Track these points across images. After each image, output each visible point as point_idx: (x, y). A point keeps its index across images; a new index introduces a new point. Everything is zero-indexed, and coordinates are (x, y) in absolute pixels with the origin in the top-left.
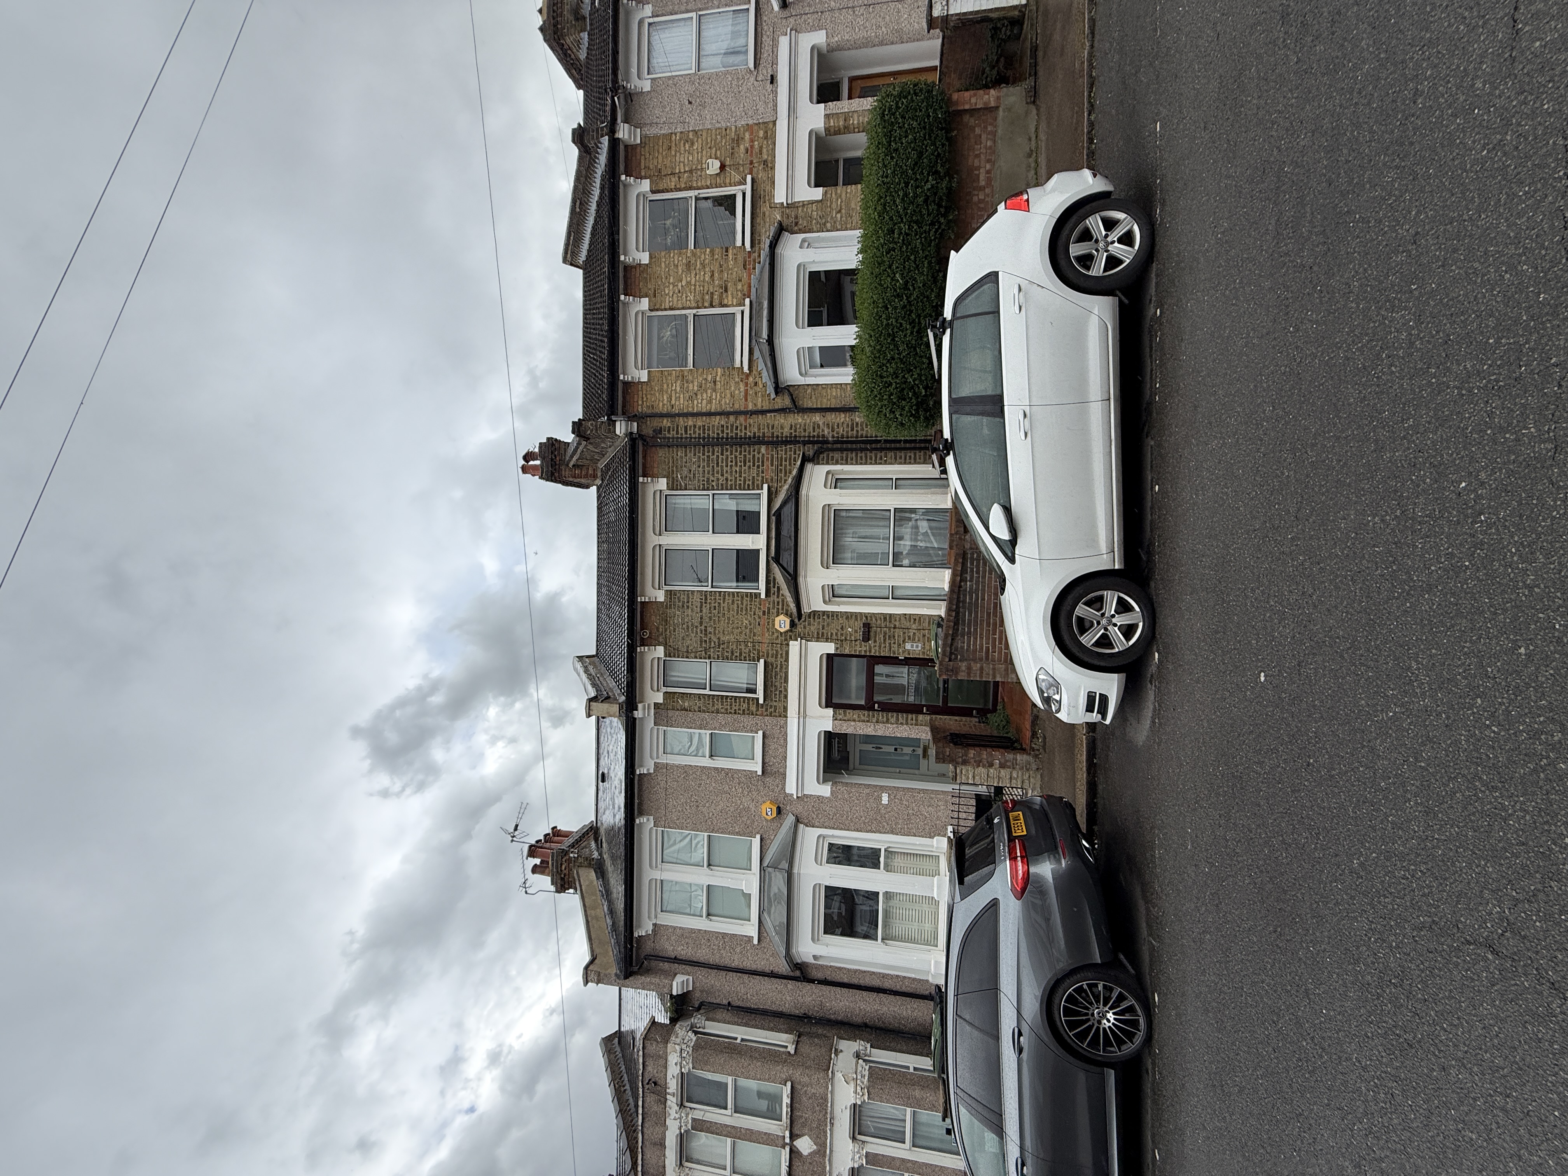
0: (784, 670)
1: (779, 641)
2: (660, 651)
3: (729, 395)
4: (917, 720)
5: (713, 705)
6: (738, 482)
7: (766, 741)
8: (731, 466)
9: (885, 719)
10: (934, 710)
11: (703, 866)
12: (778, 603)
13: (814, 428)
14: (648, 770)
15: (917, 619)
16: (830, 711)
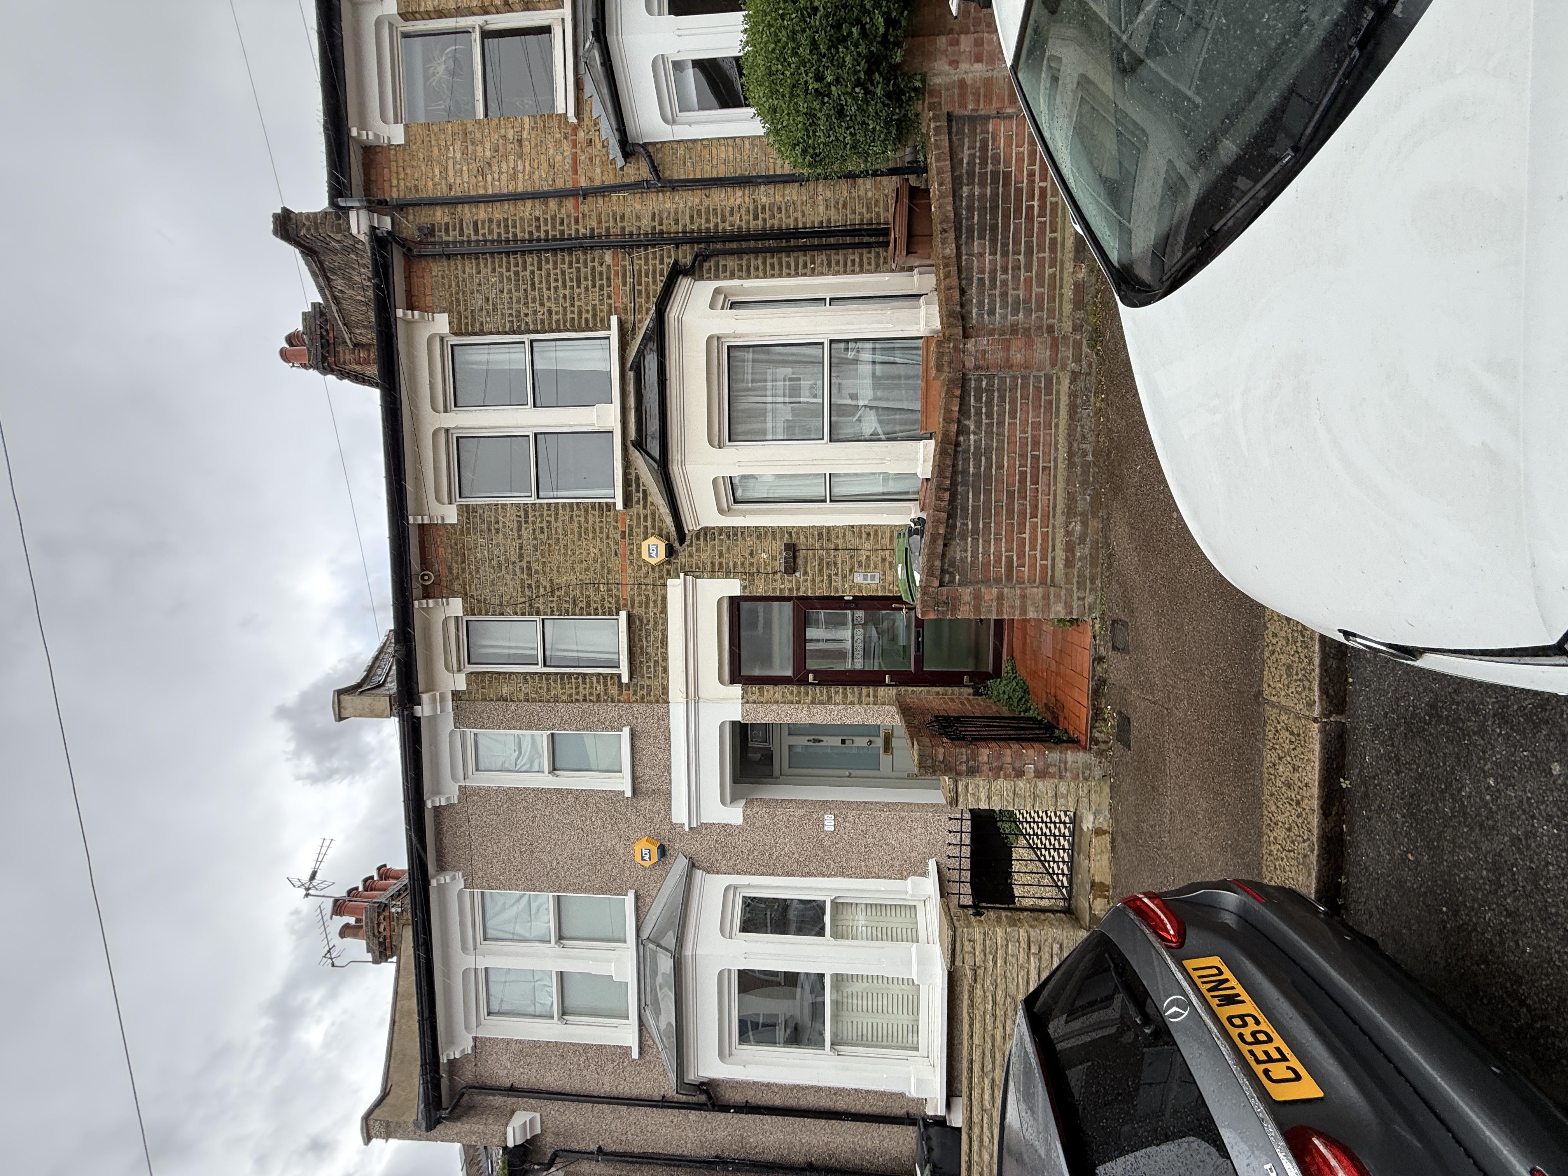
0: (660, 627)
1: (650, 581)
2: (456, 606)
3: (545, 165)
4: (875, 696)
5: (548, 690)
6: (569, 316)
7: (638, 743)
8: (556, 288)
9: (825, 698)
10: (902, 679)
11: (549, 942)
12: (646, 516)
13: (692, 217)
14: (448, 799)
15: (872, 532)
16: (737, 689)
